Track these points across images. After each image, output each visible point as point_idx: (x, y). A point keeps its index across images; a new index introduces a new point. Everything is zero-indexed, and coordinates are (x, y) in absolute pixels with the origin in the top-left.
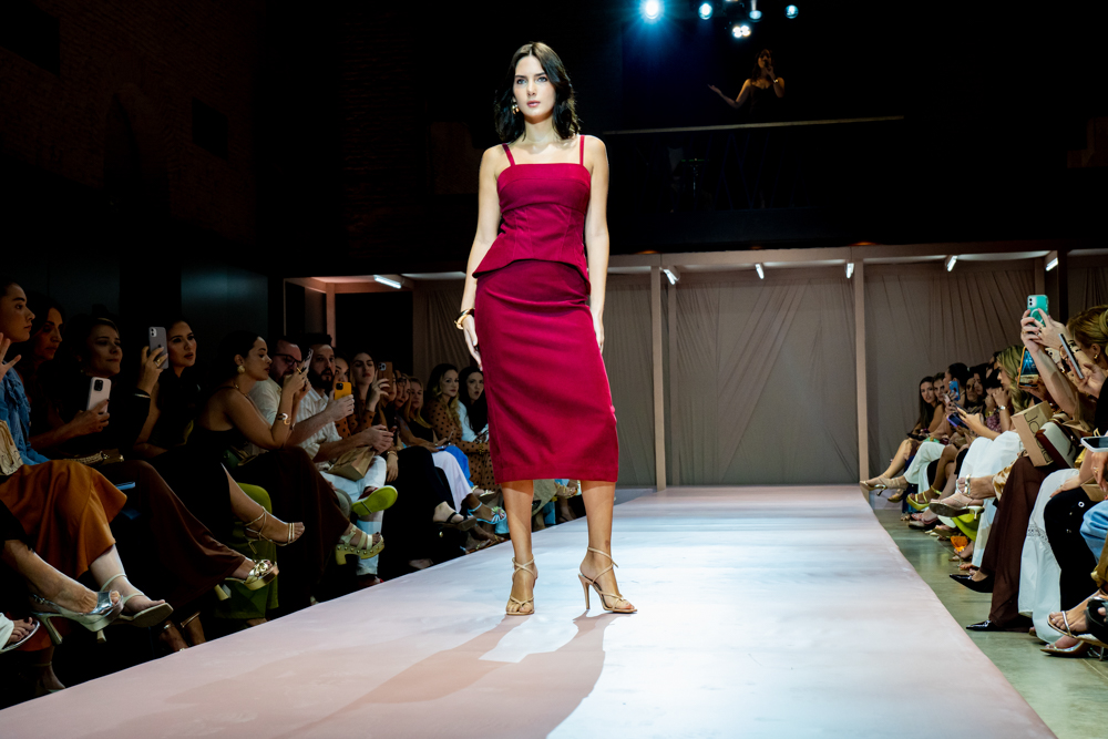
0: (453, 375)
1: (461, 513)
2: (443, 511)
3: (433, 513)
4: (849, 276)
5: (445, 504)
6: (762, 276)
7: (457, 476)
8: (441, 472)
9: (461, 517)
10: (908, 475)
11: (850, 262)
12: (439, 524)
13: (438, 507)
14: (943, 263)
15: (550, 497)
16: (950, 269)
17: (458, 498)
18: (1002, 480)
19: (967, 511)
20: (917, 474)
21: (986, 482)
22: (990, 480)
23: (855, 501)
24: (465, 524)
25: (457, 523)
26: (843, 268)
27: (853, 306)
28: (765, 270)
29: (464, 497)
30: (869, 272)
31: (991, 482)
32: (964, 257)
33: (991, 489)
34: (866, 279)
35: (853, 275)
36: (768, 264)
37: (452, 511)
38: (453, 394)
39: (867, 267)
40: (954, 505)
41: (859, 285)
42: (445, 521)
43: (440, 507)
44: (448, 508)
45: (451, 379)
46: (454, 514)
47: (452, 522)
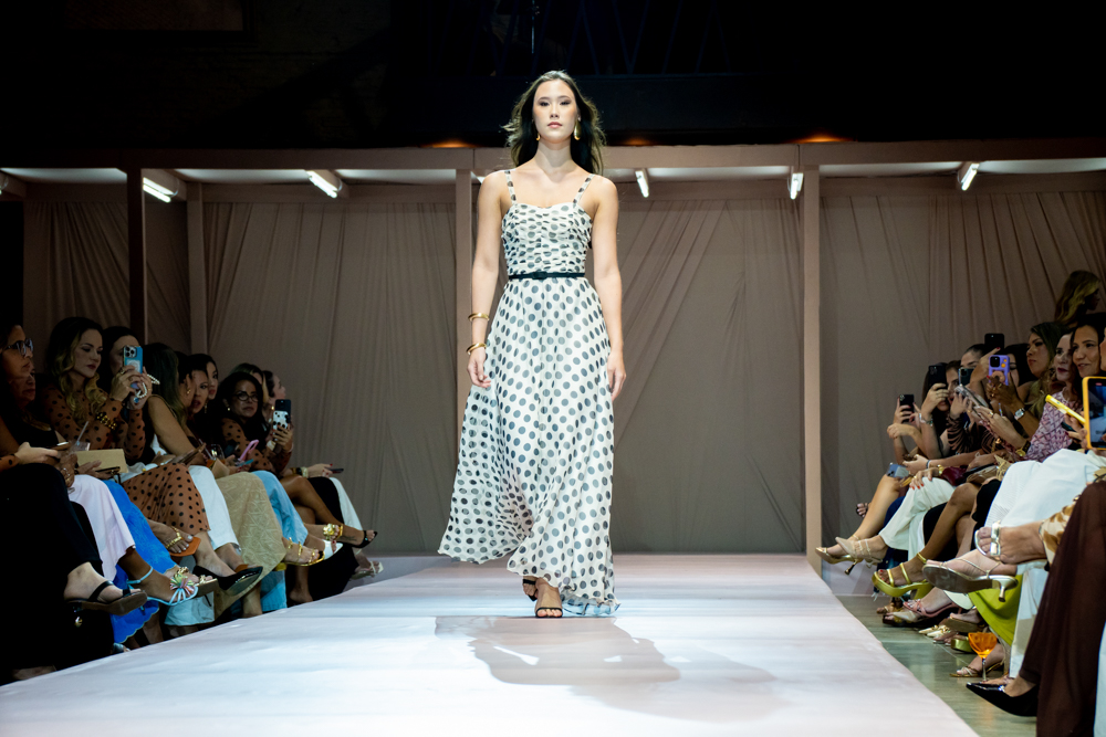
0: (94, 338)
1: (116, 582)
2: (84, 579)
3: (64, 582)
4: (793, 195)
5: (88, 566)
6: (645, 192)
7: (109, 515)
8: (80, 510)
9: (115, 590)
10: (889, 536)
11: (797, 171)
12: (75, 602)
13: (74, 573)
14: (953, 177)
15: (274, 563)
16: (965, 187)
18: (1058, 528)
20: (906, 533)
21: (1027, 533)
22: (1035, 529)
23: (801, 576)
24: (124, 603)
25: (110, 601)
26: (784, 181)
27: (799, 249)
28: (652, 182)
29: (121, 553)
30: (829, 191)
31: (1037, 533)
32: (990, 166)
33: (1037, 543)
34: (824, 202)
35: (801, 194)
36: (658, 172)
37: (101, 579)
38: (90, 373)
39: (826, 180)
40: (966, 572)
41: (811, 210)
42: (88, 597)
43: (79, 573)
44: (92, 575)
45: (92, 346)
46: (105, 585)
47: (99, 598)
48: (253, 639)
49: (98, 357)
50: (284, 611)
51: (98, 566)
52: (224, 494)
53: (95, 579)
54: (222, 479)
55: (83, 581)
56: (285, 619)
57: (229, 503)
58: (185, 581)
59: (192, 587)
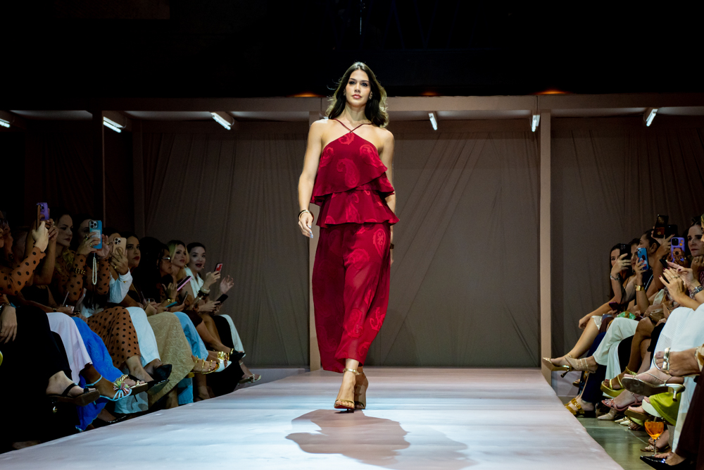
2: (59, 382)
3: (47, 384)
4: (534, 129)
5: (62, 373)
6: (435, 127)
7: (75, 342)
8: (57, 337)
9: (79, 389)
10: (597, 355)
11: (536, 113)
12: (54, 397)
13: (53, 377)
14: (640, 117)
16: (649, 124)
17: (76, 366)
19: (665, 389)
20: (607, 354)
21: (688, 355)
22: (692, 353)
23: (538, 384)
24: (86, 398)
25: (76, 396)
26: (528, 120)
27: (537, 165)
28: (439, 120)
30: (558, 126)
31: (693, 356)
32: (665, 110)
33: (692, 363)
34: (554, 134)
35: (538, 128)
36: (442, 113)
37: (70, 382)
38: (67, 244)
39: (555, 119)
40: (651, 382)
41: (545, 139)
42: (61, 393)
43: (56, 378)
44: (64, 379)
45: (67, 226)
46: (73, 385)
47: (69, 394)
48: (169, 423)
49: (71, 233)
50: (191, 405)
51: (69, 374)
52: (153, 327)
53: (66, 382)
54: (152, 317)
55: (59, 383)
56: (192, 410)
57: (156, 333)
58: (123, 385)
59: (128, 389)
